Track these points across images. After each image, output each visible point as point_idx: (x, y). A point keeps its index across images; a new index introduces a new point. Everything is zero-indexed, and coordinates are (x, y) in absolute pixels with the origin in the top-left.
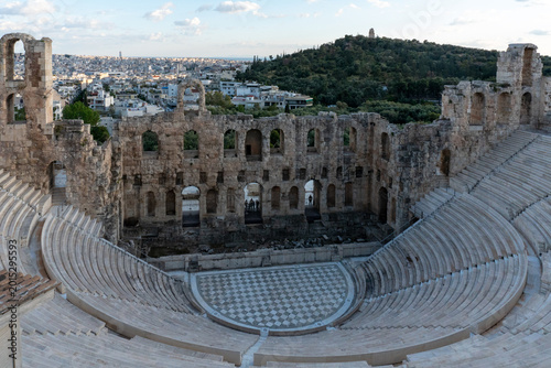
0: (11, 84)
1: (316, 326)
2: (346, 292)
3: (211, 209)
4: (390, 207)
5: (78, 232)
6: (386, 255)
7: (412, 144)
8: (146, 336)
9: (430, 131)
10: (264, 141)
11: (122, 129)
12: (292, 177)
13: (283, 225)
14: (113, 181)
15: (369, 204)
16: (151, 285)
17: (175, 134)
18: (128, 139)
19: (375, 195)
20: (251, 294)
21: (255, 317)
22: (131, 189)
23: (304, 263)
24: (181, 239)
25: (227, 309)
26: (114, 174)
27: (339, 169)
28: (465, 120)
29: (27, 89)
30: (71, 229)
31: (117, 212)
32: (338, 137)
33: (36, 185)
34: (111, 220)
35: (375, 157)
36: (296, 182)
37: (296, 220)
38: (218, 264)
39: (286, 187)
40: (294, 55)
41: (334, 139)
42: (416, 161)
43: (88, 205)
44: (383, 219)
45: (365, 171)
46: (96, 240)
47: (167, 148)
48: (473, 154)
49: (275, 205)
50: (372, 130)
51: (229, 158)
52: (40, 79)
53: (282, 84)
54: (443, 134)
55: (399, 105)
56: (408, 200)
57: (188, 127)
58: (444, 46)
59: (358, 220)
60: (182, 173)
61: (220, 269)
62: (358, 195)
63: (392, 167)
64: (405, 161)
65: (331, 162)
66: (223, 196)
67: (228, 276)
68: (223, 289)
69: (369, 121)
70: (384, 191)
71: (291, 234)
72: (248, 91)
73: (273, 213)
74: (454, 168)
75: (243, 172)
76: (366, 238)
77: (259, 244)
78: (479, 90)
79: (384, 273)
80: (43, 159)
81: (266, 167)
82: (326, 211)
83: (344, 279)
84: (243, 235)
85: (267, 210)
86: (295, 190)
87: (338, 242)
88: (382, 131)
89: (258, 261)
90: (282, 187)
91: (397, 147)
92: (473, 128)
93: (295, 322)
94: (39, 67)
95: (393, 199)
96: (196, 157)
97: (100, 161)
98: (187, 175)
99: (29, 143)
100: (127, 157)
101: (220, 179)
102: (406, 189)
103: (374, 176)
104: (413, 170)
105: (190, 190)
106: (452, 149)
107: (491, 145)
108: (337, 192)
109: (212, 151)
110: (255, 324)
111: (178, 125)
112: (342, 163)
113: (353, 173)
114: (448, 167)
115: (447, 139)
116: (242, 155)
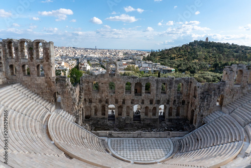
0: (38, 61)
1: (154, 161)
2: (170, 150)
3: (120, 114)
4: (194, 118)
5: (64, 119)
6: (189, 137)
7: (207, 92)
8: (79, 159)
9: (216, 86)
10: (143, 88)
11: (84, 80)
12: (154, 103)
13: (149, 122)
14: (79, 101)
15: (187, 116)
16: (91, 141)
17: (105, 83)
18: (86, 84)
19: (189, 113)
20: (131, 148)
21: (130, 156)
22: (88, 104)
23: (155, 137)
24: (107, 125)
25: (120, 152)
26: (80, 98)
27: (175, 101)
28: (233, 82)
29: (44, 63)
30: (62, 118)
31: (81, 113)
32: (175, 87)
33: (49, 101)
34: (78, 116)
35: (191, 97)
36: (156, 105)
37: (155, 121)
38: (120, 135)
39: (151, 107)
40: (170, 49)
41: (173, 88)
42: (207, 99)
43: (69, 109)
44: (192, 122)
45: (186, 102)
46: (71, 123)
47: (102, 89)
48: (235, 97)
49: (146, 114)
50: (191, 85)
51: (127, 94)
52: (49, 59)
53: (162, 62)
54: (221, 88)
55: (213, 74)
56: (202, 116)
57: (111, 80)
58: (242, 46)
59: (181, 122)
60: (108, 99)
61: (120, 137)
62: (182, 112)
63: (197, 101)
64: (203, 99)
65: (171, 97)
66: (124, 109)
67: (123, 140)
68: (120, 145)
69: (190, 81)
70: (193, 111)
71: (152, 126)
72: (147, 65)
73: (145, 117)
74: (224, 103)
75: (133, 100)
76: (183, 130)
77: (138, 129)
78: (241, 69)
79: (187, 144)
80: (51, 91)
81: (143, 99)
82: (168, 118)
83: (170, 145)
84: (132, 125)
85: (143, 116)
86: (155, 109)
87: (171, 131)
88: (194, 85)
89: (136, 135)
90: (149, 107)
91: (200, 93)
92: (236, 86)
93: (146, 159)
94: (48, 54)
95: (196, 115)
96: (114, 93)
97: (74, 92)
98: (110, 100)
99: (46, 84)
100: (86, 92)
101: (124, 102)
102: (202, 111)
103: (190, 105)
104: (206, 103)
105: (111, 106)
106: (225, 95)
107: (243, 94)
108: (173, 110)
109: (120, 91)
110: (130, 159)
111: (106, 79)
112: (176, 99)
113: (180, 103)
114: (222, 102)
115: (223, 90)
116: (133, 93)
